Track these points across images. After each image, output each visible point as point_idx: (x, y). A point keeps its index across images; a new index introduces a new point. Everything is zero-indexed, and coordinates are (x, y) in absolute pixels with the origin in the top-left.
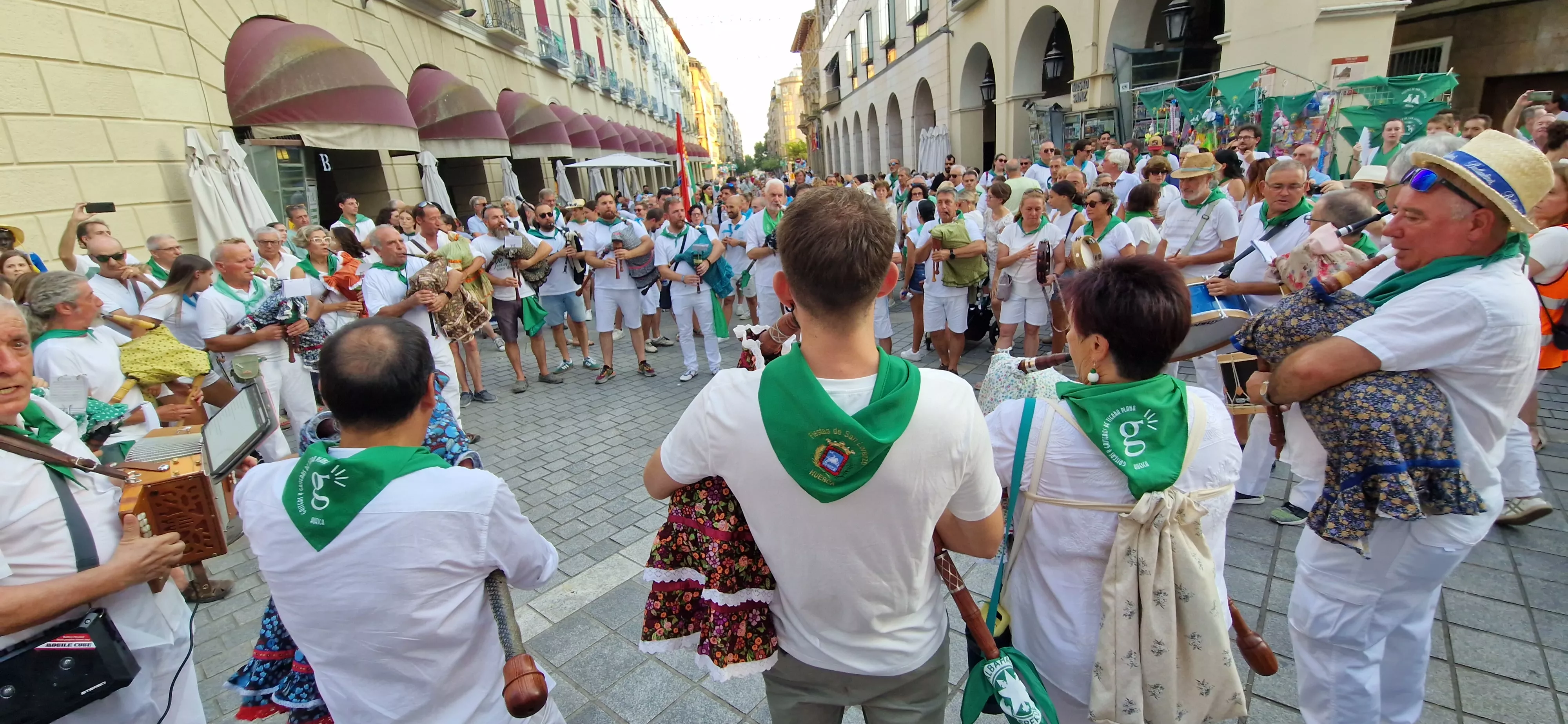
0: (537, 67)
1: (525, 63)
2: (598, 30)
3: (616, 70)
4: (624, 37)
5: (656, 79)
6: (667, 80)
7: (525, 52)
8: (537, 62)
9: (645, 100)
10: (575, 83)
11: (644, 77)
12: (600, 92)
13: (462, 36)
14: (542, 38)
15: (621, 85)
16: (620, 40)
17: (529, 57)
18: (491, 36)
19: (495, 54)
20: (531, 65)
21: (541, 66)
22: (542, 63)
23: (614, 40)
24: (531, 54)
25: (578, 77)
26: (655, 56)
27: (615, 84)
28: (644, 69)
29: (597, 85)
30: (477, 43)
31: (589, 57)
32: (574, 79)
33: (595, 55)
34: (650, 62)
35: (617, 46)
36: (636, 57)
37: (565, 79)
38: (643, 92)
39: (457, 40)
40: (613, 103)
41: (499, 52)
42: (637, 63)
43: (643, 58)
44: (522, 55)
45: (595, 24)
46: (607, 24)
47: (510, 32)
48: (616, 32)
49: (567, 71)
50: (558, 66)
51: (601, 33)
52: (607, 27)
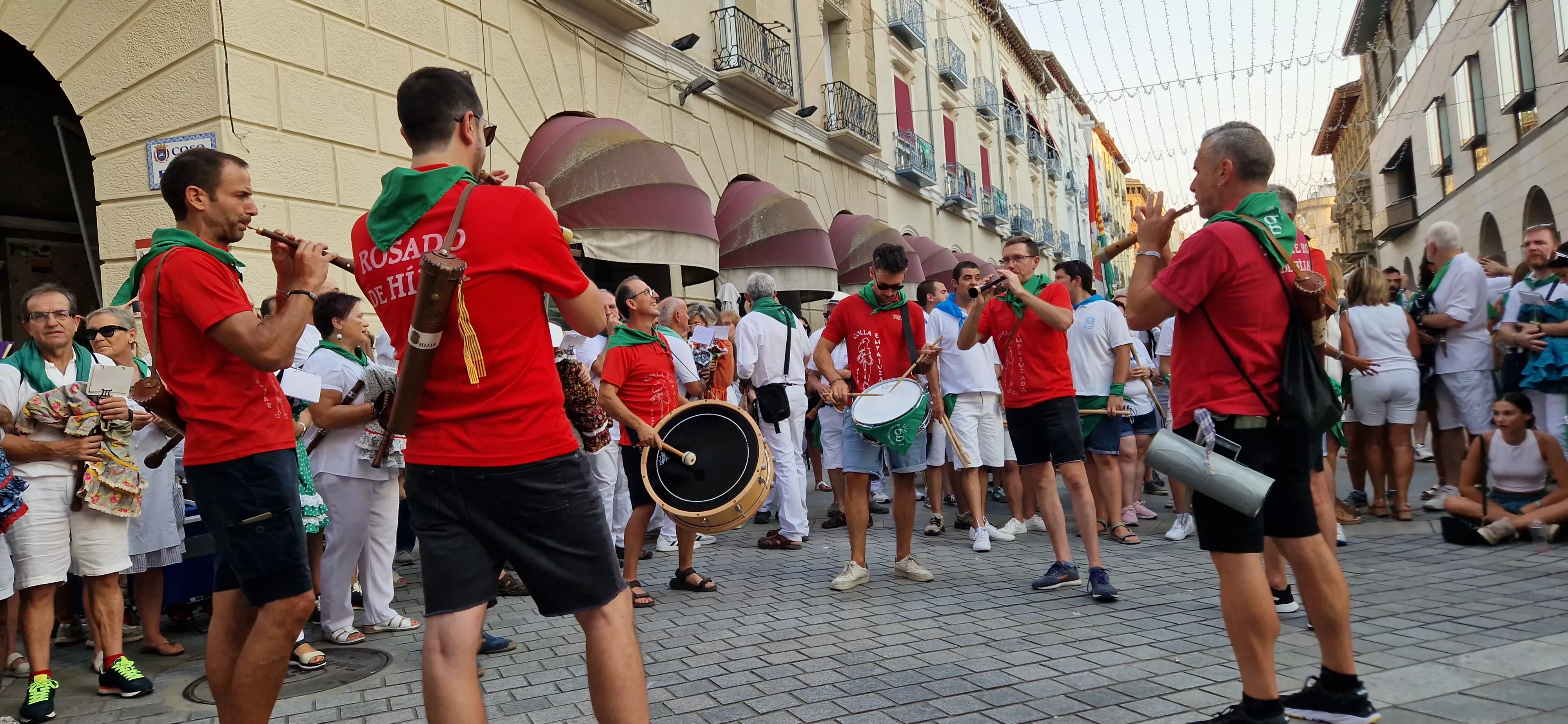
0: (890, 184)
1: (875, 178)
2: (983, 137)
3: (1008, 190)
4: (1022, 148)
5: (1069, 209)
7: (877, 163)
8: (892, 178)
10: (943, 208)
11: (1050, 204)
12: (980, 222)
13: (795, 142)
14: (901, 147)
15: (1012, 213)
16: (1017, 152)
17: (880, 171)
18: (832, 142)
19: (834, 164)
20: (883, 181)
21: (896, 182)
22: (898, 179)
23: (1006, 150)
24: (885, 166)
25: (946, 200)
26: (1069, 176)
27: (1003, 210)
28: (1052, 194)
29: (975, 212)
30: (814, 151)
31: (966, 172)
32: (942, 202)
33: (976, 169)
34: (1061, 184)
35: (1011, 160)
36: (1040, 177)
37: (929, 203)
38: (1047, 225)
39: (788, 145)
40: (999, 239)
41: (841, 163)
42: (1041, 184)
43: (1052, 177)
44: (871, 168)
45: (980, 129)
46: (998, 128)
47: (858, 136)
48: (1011, 139)
49: (933, 191)
50: (921, 183)
51: (987, 141)
52: (998, 133)
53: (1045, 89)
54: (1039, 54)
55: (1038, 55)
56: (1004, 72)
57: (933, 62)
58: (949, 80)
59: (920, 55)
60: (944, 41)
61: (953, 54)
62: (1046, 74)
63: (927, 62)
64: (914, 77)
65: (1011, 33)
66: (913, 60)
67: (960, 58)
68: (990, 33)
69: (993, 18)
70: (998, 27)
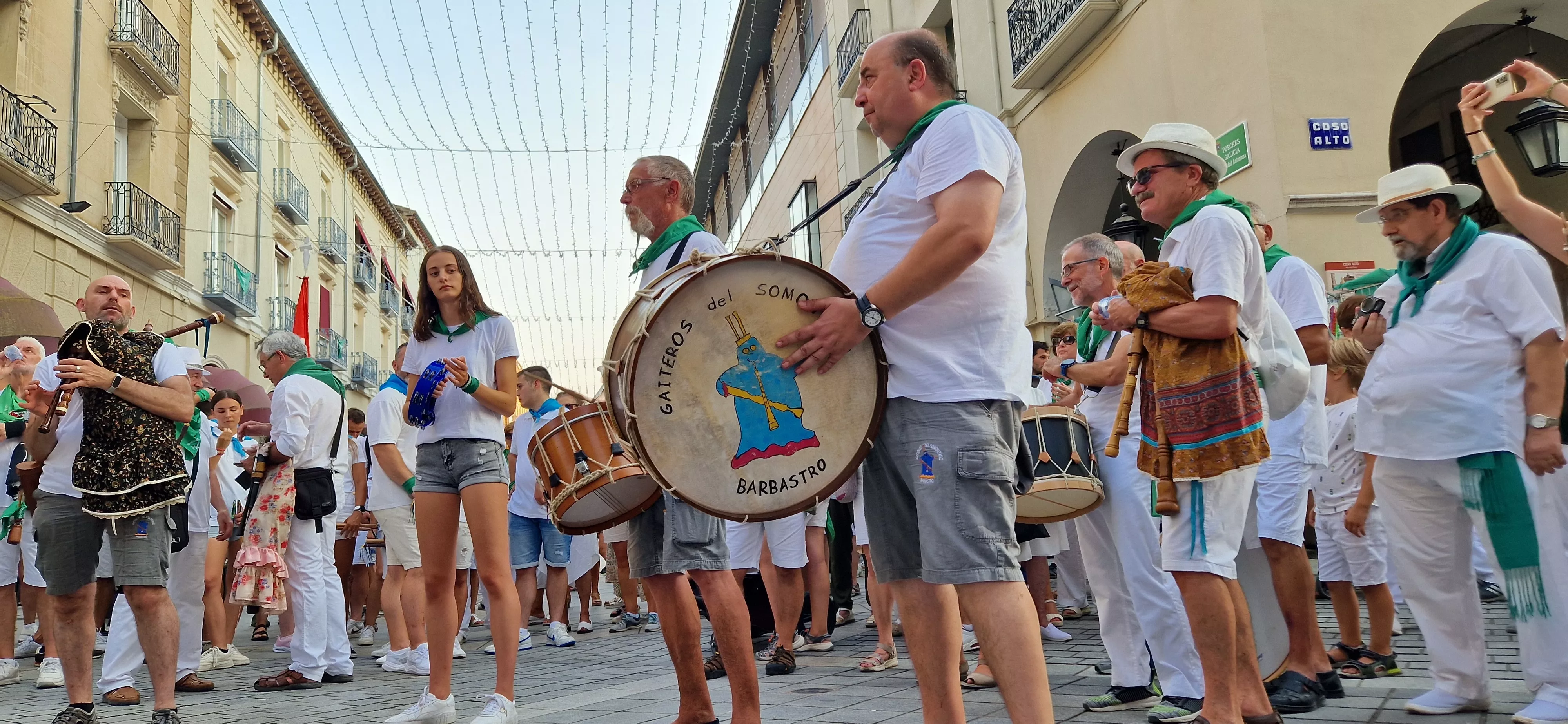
0: (193, 307)
1: (173, 298)
2: (325, 278)
3: (350, 336)
4: (374, 297)
7: (175, 282)
8: (198, 301)
13: (50, 238)
15: (353, 360)
16: (366, 300)
17: (179, 290)
18: (112, 247)
20: (183, 302)
21: (203, 307)
22: (205, 305)
23: (353, 296)
24: (188, 287)
27: (342, 356)
35: (358, 307)
36: (392, 329)
37: (247, 335)
39: (42, 240)
44: (169, 285)
45: (322, 269)
46: (345, 273)
47: (149, 246)
48: (360, 286)
49: (252, 323)
50: (238, 312)
51: (330, 283)
52: (345, 277)
53: (406, 244)
54: (400, 210)
55: (400, 212)
56: (357, 219)
57: (267, 188)
58: (287, 213)
59: (251, 180)
60: (283, 172)
61: (294, 187)
62: (407, 230)
63: (260, 188)
64: (240, 201)
65: (368, 182)
66: (241, 183)
67: (302, 192)
68: (344, 177)
69: (349, 163)
70: (354, 172)
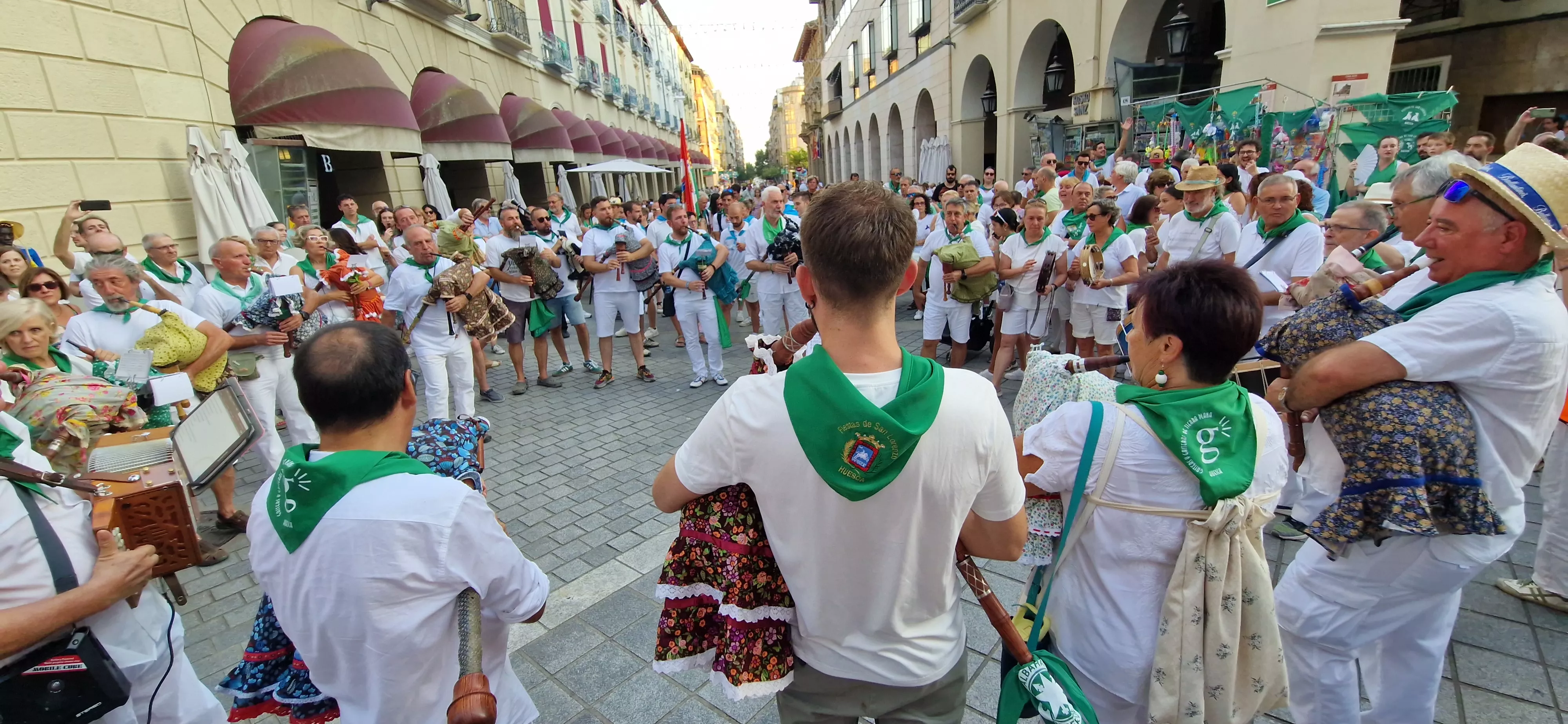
0: (540, 72)
1: (529, 68)
2: (601, 36)
3: (619, 76)
4: (628, 44)
5: (658, 86)
6: (670, 87)
7: (529, 57)
8: (541, 67)
9: (647, 107)
10: (578, 89)
11: (646, 84)
12: (603, 97)
13: (466, 40)
14: (546, 44)
15: (624, 91)
16: (624, 47)
17: (532, 62)
18: (495, 40)
19: (498, 58)
20: (535, 69)
21: (544, 71)
22: (546, 69)
23: (617, 46)
24: (535, 59)
25: (581, 83)
26: (658, 63)
27: (617, 90)
28: (647, 76)
29: (599, 91)
30: (481, 47)
31: (592, 63)
32: (577, 84)
33: (599, 61)
34: (653, 70)
35: (621, 53)
36: (639, 64)
37: (569, 85)
38: (645, 98)
39: (462, 44)
40: (616, 109)
41: (503, 57)
42: (640, 70)
43: (647, 64)
44: (526, 60)
45: (599, 31)
46: (611, 30)
47: (514, 37)
48: (620, 39)
49: (570, 76)
50: (562, 71)
51: (604, 39)
52: (611, 34)
